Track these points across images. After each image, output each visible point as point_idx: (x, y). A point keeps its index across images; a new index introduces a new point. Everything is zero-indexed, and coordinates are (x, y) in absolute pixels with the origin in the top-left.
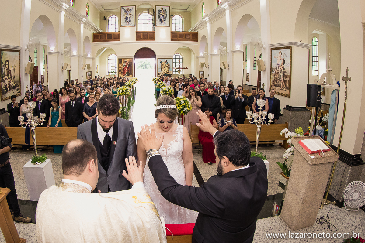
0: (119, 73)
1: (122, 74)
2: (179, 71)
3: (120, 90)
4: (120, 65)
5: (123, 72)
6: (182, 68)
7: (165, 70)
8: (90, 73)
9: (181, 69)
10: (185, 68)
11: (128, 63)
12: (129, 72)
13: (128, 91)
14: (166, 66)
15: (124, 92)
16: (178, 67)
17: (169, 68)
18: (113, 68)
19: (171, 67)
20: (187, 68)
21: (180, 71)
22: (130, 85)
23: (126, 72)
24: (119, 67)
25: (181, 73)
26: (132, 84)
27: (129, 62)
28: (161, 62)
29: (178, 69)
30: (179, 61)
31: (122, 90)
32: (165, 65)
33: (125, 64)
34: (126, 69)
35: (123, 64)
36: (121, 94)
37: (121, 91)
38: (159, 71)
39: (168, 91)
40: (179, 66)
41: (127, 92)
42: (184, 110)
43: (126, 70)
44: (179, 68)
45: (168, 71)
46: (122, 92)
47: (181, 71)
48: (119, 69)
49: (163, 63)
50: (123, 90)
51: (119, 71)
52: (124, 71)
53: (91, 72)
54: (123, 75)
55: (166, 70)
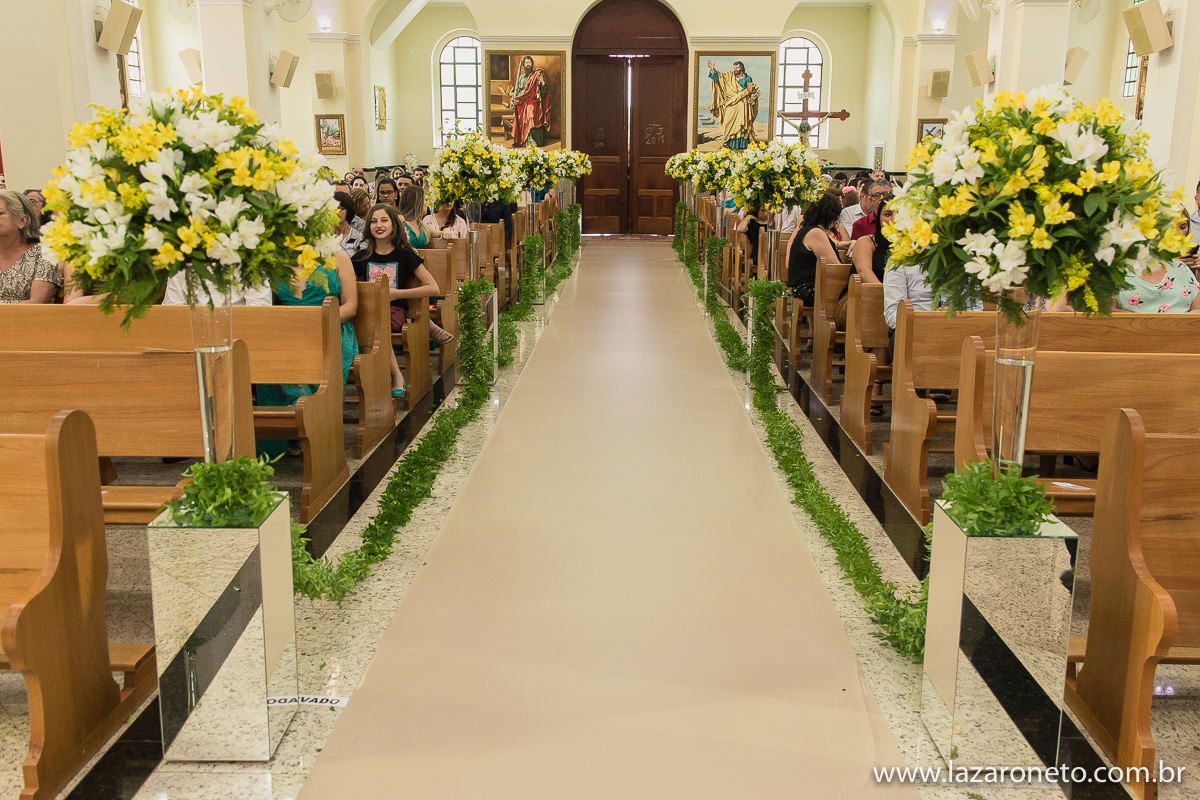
0: (495, 130)
1: (509, 138)
2: (804, 129)
3: (448, 160)
4: (499, 87)
5: (514, 125)
6: (821, 115)
7: (733, 120)
8: (333, 124)
9: (812, 121)
10: (834, 116)
11: (541, 80)
12: (543, 128)
13: (506, 169)
14: (739, 96)
15: (474, 175)
16: (799, 109)
17: (755, 108)
18: (466, 111)
19: (763, 105)
20: (844, 115)
21: (809, 129)
22: (535, 164)
23: (531, 125)
24: (494, 99)
25: (813, 142)
26: (545, 160)
27: (544, 73)
28: (715, 76)
29: (798, 123)
30: (807, 75)
31: (461, 161)
32: (733, 89)
33: (522, 80)
34: (530, 109)
35: (514, 78)
36: (450, 187)
37: (456, 167)
38: (700, 123)
39: (787, 173)
40: (805, 102)
41: (494, 175)
42: (1105, 254)
43: (531, 114)
44: (805, 114)
45: (750, 123)
46: (463, 174)
47: (814, 131)
48: (495, 108)
49: (721, 80)
50: (469, 160)
51: (495, 120)
52: (519, 123)
53: (339, 117)
54: (512, 142)
55: (740, 120)
